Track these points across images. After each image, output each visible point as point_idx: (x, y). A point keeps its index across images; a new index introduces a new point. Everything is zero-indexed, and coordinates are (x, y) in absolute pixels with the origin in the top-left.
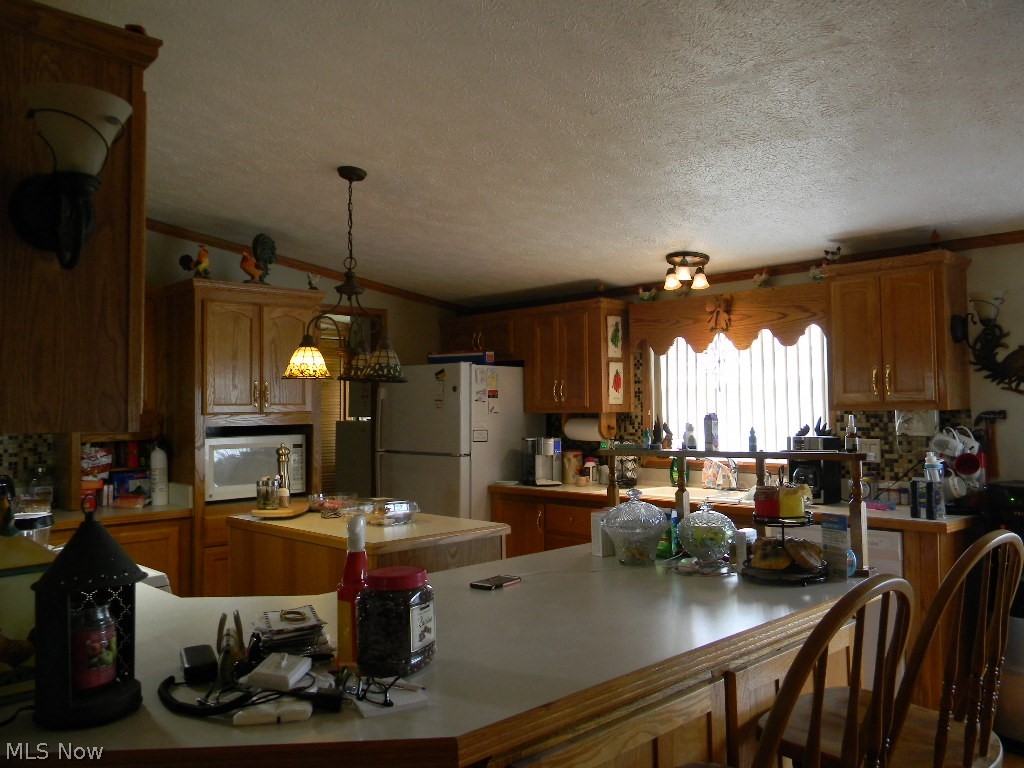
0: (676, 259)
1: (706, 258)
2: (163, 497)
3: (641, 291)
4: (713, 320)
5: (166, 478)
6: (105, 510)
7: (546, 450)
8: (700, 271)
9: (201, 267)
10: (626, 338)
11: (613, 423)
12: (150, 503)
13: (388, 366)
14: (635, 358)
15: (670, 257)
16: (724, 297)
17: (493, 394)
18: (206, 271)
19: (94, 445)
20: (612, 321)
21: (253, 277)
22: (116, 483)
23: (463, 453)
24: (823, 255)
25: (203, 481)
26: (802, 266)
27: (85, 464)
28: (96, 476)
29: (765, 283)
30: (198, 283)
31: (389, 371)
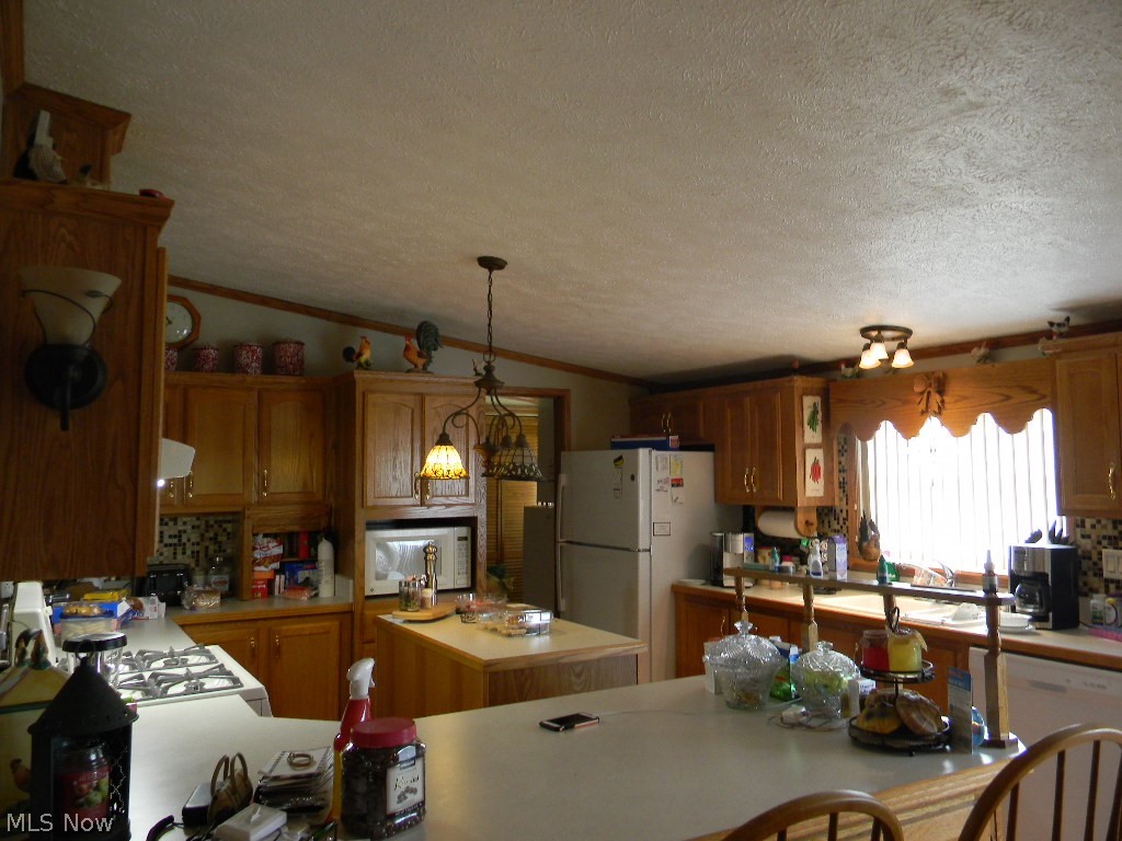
0: (873, 333)
1: (908, 332)
2: (329, 590)
3: (843, 367)
4: (924, 402)
5: (331, 570)
6: (276, 601)
7: (734, 547)
8: (902, 346)
9: (363, 359)
10: (827, 420)
11: (813, 518)
12: (316, 595)
13: (523, 466)
14: (839, 443)
15: (865, 332)
16: (936, 375)
17: (677, 483)
18: (367, 363)
19: (265, 536)
20: (808, 401)
21: (416, 366)
22: (287, 573)
23: (641, 547)
24: (1046, 326)
25: (363, 576)
26: (1029, 338)
27: (258, 555)
28: (266, 567)
29: (984, 359)
30: (359, 375)
31: (523, 471)
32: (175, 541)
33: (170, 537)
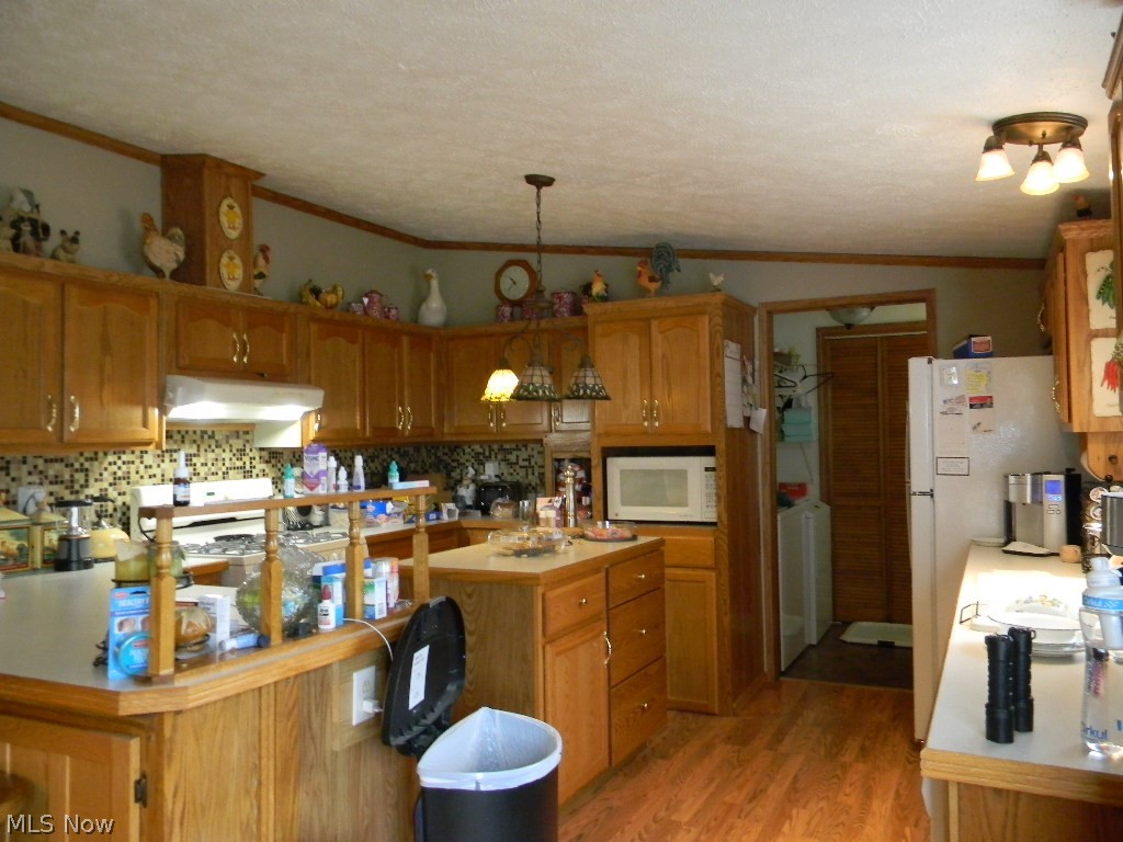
17: (981, 403)
23: (913, 490)
31: (585, 392)
32: (526, 463)
33: (523, 460)
